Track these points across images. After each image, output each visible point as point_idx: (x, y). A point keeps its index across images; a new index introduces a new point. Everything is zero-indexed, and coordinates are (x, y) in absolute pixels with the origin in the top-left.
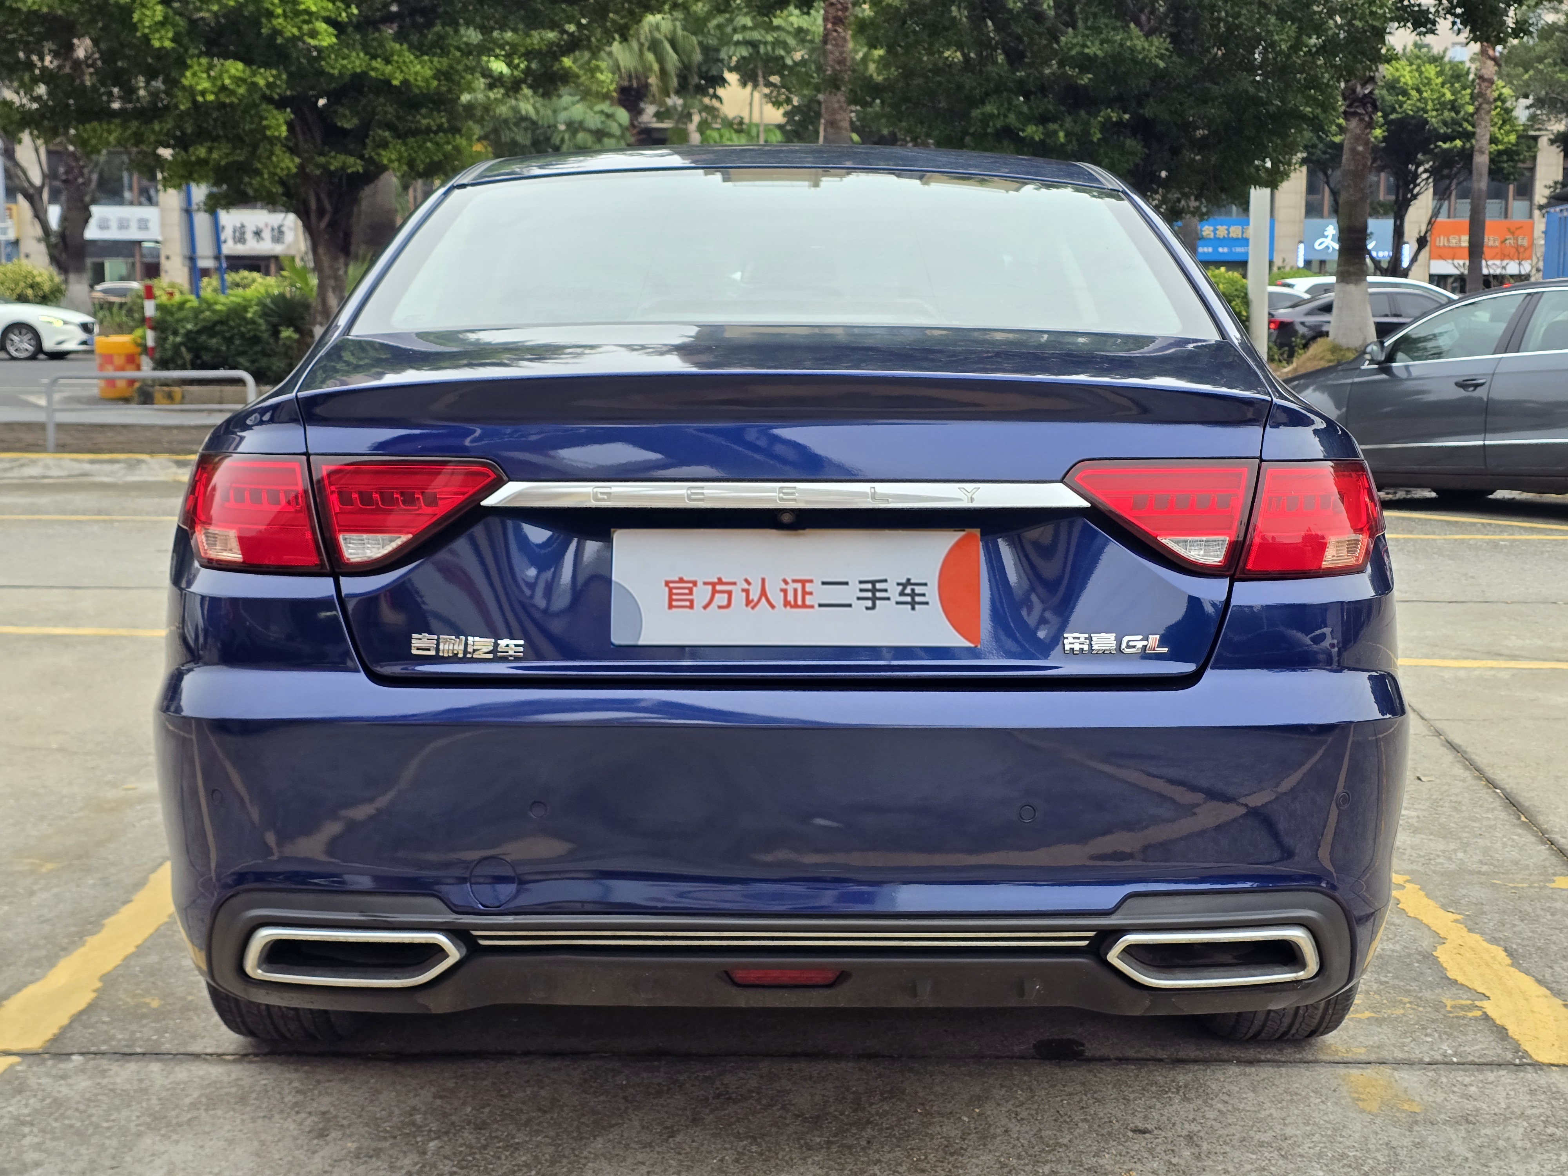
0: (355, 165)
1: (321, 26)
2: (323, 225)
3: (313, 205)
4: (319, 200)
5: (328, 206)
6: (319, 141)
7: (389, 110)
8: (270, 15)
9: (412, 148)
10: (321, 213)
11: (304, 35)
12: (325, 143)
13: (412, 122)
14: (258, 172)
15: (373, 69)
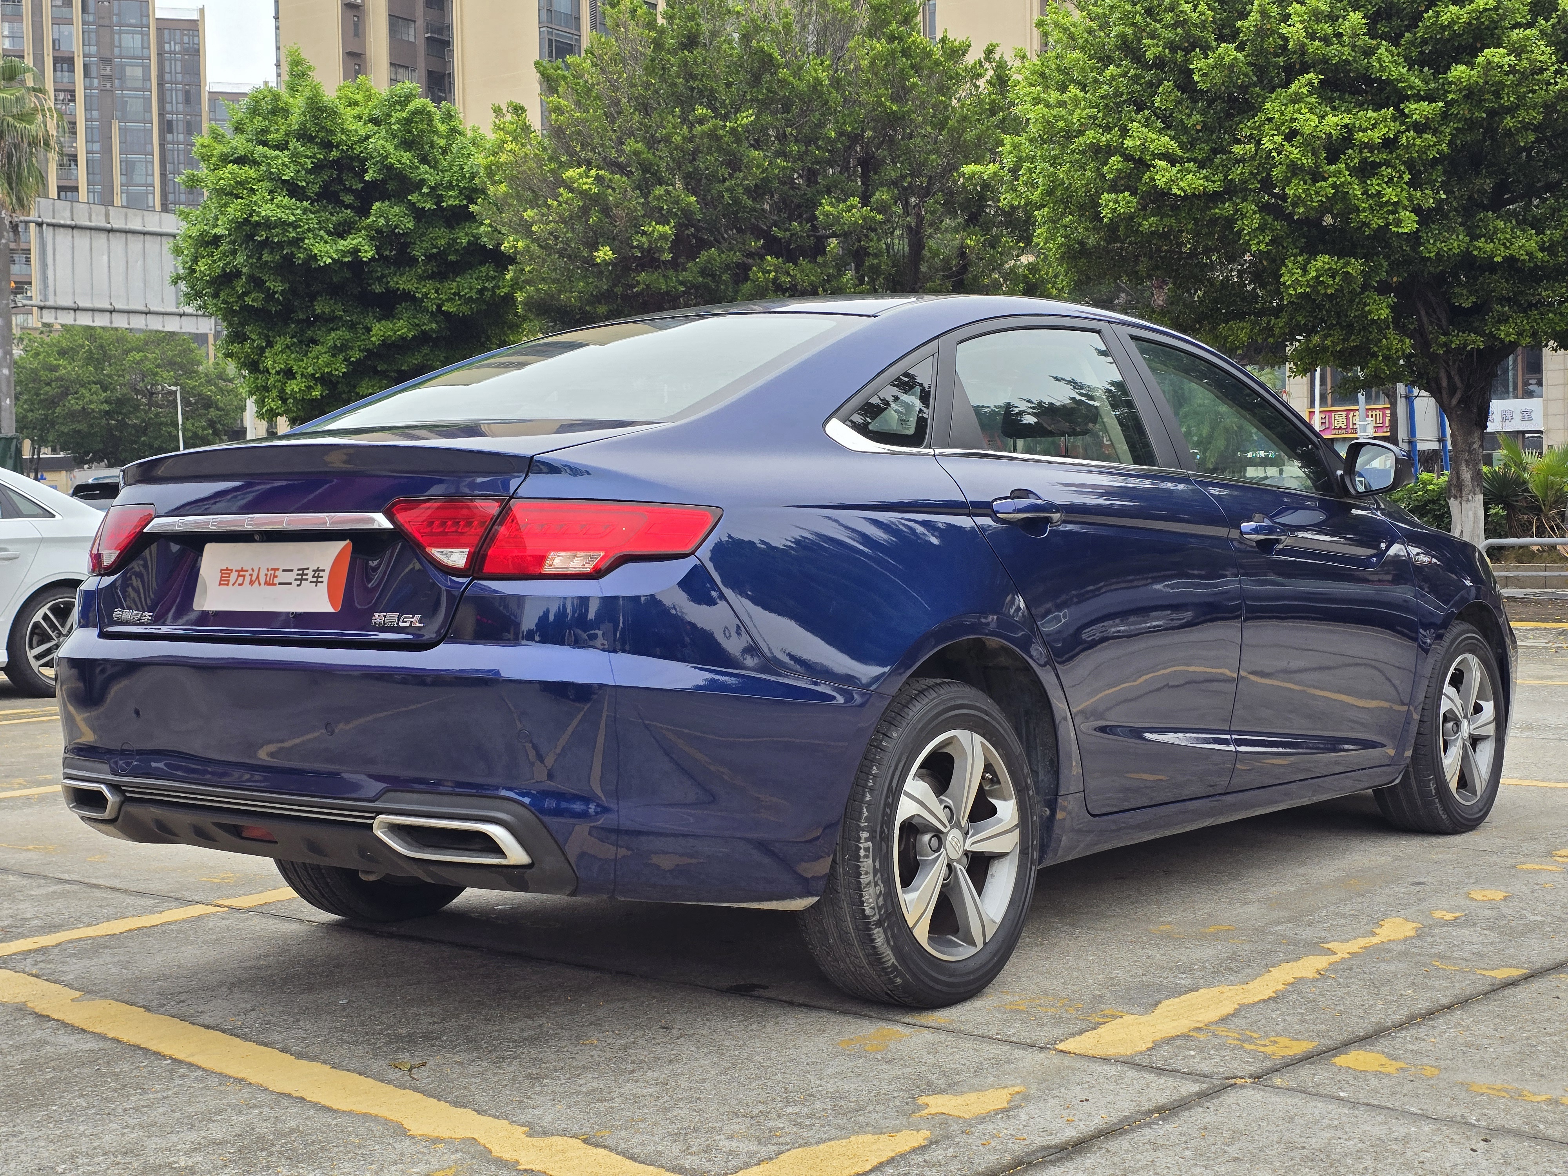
0: (1476, 341)
1: (1405, 214)
2: (1454, 402)
3: (1444, 383)
4: (1450, 378)
5: (1458, 383)
6: (1444, 322)
7: (1503, 286)
8: (1357, 210)
9: (1535, 320)
10: (1453, 390)
11: (1390, 224)
12: (1451, 322)
13: (1533, 295)
14: (1375, 355)
15: (1476, 248)
